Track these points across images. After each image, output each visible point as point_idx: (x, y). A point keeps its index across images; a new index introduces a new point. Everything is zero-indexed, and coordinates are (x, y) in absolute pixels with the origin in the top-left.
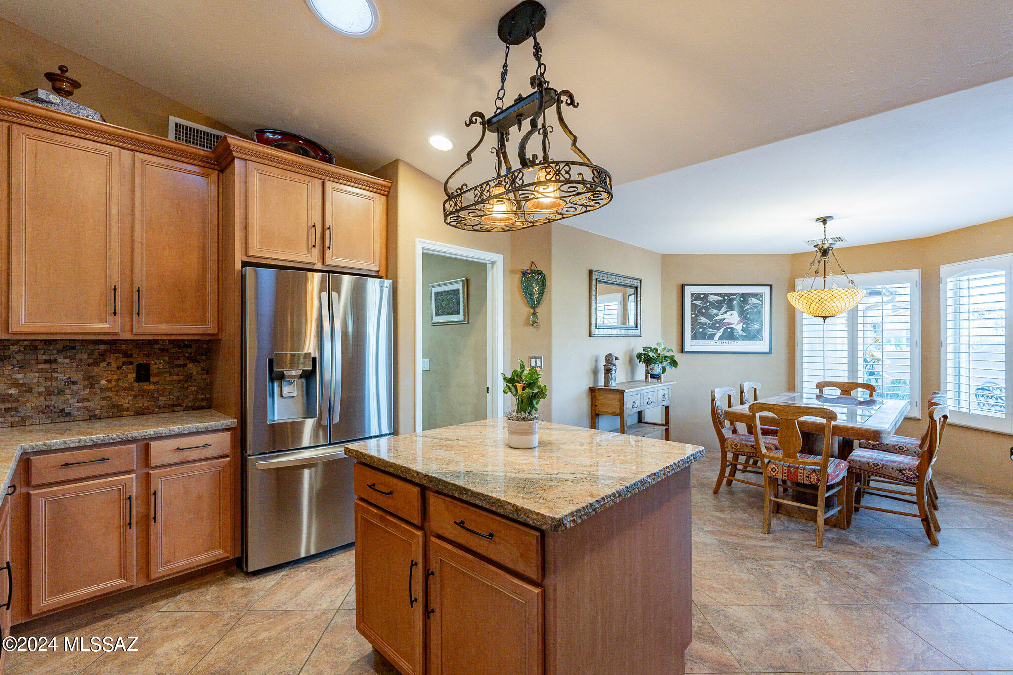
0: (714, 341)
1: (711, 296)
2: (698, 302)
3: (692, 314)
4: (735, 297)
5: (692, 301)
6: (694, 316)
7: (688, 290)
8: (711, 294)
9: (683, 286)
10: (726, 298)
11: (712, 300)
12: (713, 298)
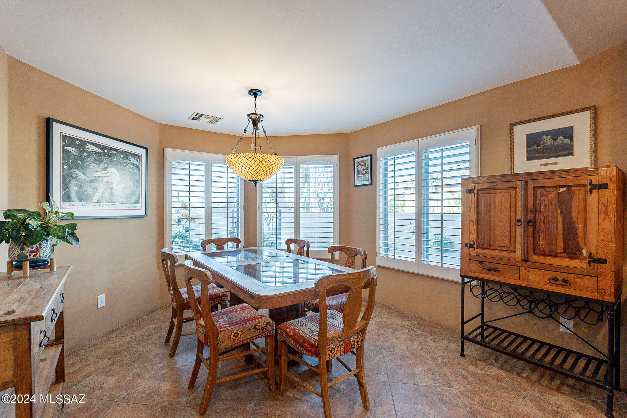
0: (92, 204)
1: (90, 145)
2: (72, 149)
3: (63, 164)
4: (115, 152)
5: (63, 146)
6: (65, 167)
7: (58, 130)
8: (89, 143)
9: (48, 123)
10: (106, 151)
11: (90, 151)
12: (90, 148)
